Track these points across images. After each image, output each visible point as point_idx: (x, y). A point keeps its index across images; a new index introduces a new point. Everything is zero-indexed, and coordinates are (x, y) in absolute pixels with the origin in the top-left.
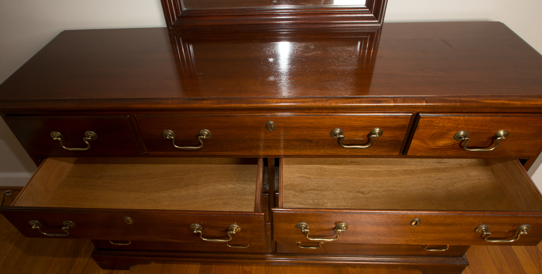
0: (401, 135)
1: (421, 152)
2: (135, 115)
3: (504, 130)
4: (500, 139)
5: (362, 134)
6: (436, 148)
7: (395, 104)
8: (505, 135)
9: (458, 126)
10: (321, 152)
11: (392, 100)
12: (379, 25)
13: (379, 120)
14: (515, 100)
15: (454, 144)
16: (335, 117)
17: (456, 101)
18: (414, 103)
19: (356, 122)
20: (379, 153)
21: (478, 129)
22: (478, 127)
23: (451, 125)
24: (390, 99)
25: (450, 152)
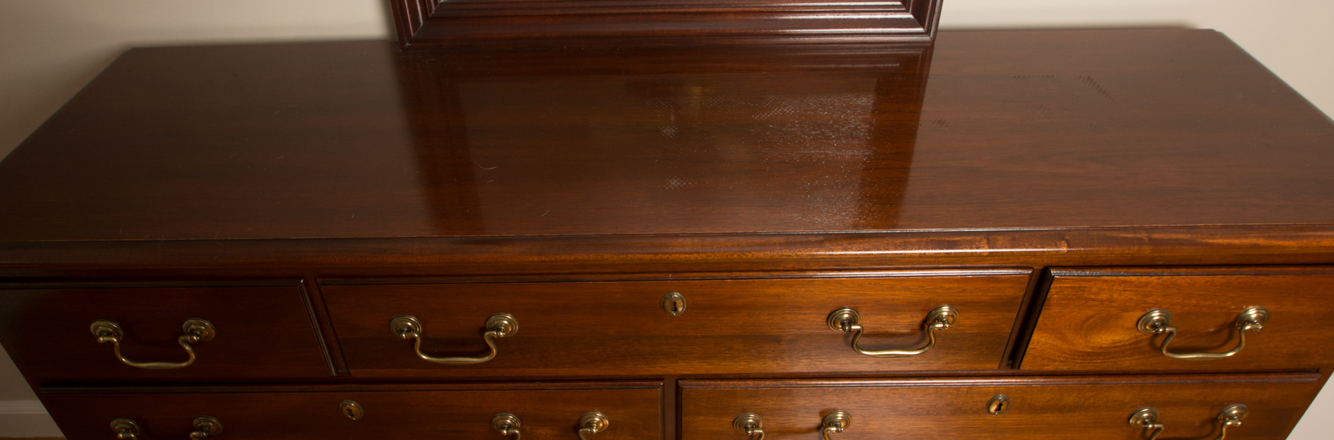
0: (1006, 323)
1: (1055, 361)
2: (318, 280)
3: (1258, 306)
4: (1250, 330)
5: (907, 321)
6: (1093, 352)
7: (992, 248)
8: (1261, 319)
9: (1146, 299)
10: (801, 364)
11: (985, 241)
12: (927, 38)
13: (951, 285)
14: (1284, 238)
15: (1136, 343)
16: (840, 281)
17: (1140, 242)
18: (1039, 246)
19: (893, 293)
20: (949, 365)
21: (1195, 306)
22: (1194, 301)
23: (1130, 297)
24: (978, 238)
25: (1127, 360)
